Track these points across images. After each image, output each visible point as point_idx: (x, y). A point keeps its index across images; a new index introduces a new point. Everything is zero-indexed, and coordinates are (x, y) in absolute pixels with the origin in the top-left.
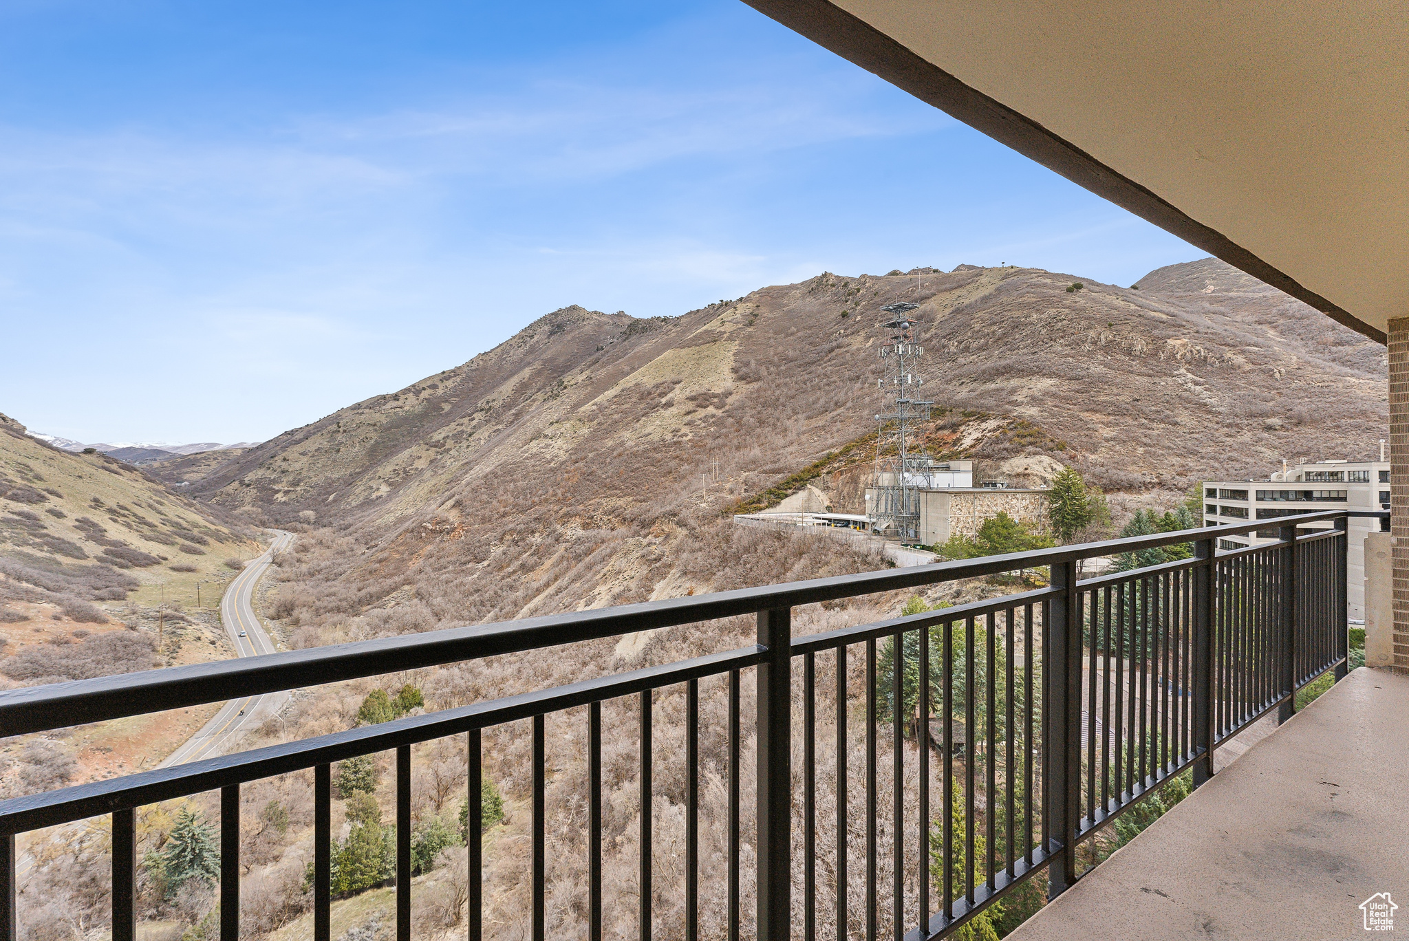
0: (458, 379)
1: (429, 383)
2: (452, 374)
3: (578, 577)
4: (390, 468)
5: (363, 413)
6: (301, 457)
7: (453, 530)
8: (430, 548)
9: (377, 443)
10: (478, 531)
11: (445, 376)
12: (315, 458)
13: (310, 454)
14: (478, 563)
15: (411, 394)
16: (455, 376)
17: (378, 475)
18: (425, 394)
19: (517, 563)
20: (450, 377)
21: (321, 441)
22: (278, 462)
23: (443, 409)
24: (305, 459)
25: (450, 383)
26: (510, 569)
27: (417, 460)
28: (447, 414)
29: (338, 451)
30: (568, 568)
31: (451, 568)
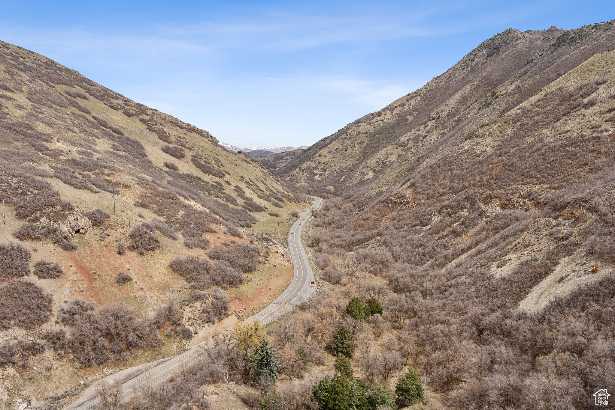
0: (418, 98)
1: (399, 103)
2: (415, 95)
3: (494, 245)
4: (374, 161)
5: (360, 126)
6: (328, 154)
7: (409, 202)
8: (393, 213)
9: (367, 144)
10: (424, 204)
11: (410, 97)
12: (335, 155)
13: (332, 152)
14: (423, 226)
15: (388, 111)
16: (416, 96)
17: (367, 165)
18: (396, 111)
19: (449, 230)
20: (413, 97)
21: (338, 144)
22: (317, 157)
23: (408, 120)
24: (329, 155)
25: (413, 102)
26: (445, 233)
27: (390, 156)
28: (410, 123)
29: (346, 150)
30: (487, 237)
31: (405, 228)
